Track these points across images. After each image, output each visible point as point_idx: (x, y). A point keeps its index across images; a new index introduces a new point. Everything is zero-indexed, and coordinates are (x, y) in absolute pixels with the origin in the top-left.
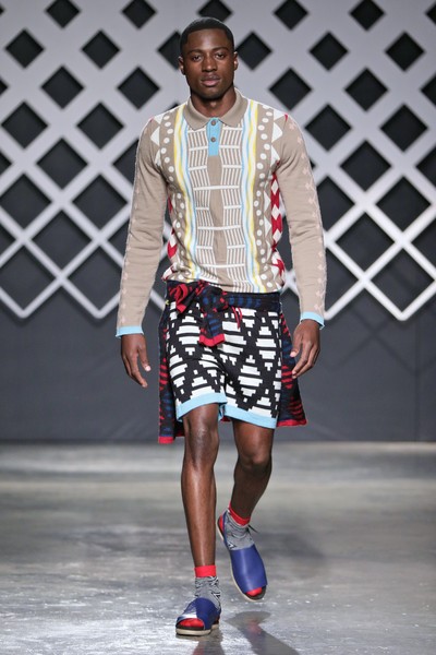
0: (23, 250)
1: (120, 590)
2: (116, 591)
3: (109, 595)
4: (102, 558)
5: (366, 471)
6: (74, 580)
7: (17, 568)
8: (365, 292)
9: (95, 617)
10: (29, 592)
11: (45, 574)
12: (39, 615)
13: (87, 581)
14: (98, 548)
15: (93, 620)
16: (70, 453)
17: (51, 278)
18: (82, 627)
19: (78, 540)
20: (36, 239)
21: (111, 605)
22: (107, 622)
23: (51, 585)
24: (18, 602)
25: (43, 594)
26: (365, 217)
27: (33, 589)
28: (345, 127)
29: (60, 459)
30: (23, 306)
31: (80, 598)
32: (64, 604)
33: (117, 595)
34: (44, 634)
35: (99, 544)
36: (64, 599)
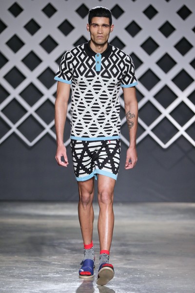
0: (31, 116)
1: (75, 269)
2: (73, 270)
3: (70, 271)
4: (66, 254)
5: (182, 216)
6: (54, 264)
7: (29, 258)
8: (182, 136)
9: (64, 281)
10: (35, 269)
11: (41, 261)
12: (40, 280)
13: (60, 265)
14: (65, 250)
15: (63, 282)
16: (51, 206)
17: (43, 129)
18: (59, 286)
19: (55, 246)
20: (37, 111)
21: (71, 276)
22: (69, 283)
23: (44, 266)
24: (30, 274)
25: (41, 270)
26: (183, 103)
27: (36, 268)
28: (174, 63)
29: (47, 209)
30: (31, 141)
31: (57, 273)
32: (50, 275)
33: (74, 271)
34: (42, 289)
35: (65, 248)
36: (50, 273)
